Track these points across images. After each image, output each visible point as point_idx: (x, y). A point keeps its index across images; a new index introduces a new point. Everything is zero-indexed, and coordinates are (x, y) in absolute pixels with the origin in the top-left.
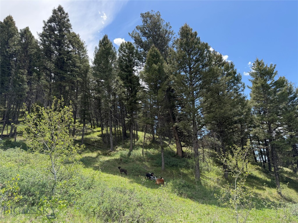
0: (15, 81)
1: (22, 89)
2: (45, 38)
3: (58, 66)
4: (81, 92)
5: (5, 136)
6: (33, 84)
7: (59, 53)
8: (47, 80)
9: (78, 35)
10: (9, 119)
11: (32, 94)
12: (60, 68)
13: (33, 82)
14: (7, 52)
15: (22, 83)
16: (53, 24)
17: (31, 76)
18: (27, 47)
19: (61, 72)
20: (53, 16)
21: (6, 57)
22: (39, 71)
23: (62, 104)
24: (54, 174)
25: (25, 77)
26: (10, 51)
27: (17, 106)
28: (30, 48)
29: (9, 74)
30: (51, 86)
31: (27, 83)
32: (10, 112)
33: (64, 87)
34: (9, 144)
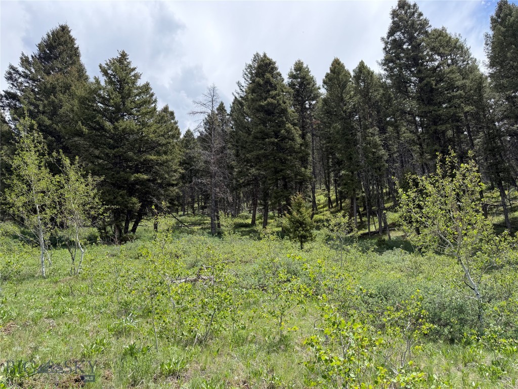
0: (365, 149)
1: (378, 157)
2: (391, 64)
3: (423, 100)
4: (478, 132)
5: (374, 233)
6: (390, 145)
7: (420, 78)
8: (411, 132)
9: (444, 29)
10: (372, 207)
11: (394, 161)
12: (428, 103)
13: (391, 142)
14: (345, 112)
15: (376, 148)
16: (398, 35)
17: (385, 133)
18: (368, 92)
19: (431, 108)
20: (394, 23)
21: (346, 119)
22: (396, 121)
23: (455, 163)
24: (474, 289)
25: (377, 139)
26: (348, 109)
27: (378, 186)
28: (372, 92)
29: (356, 143)
30: (420, 139)
31: (383, 146)
32: (371, 197)
33: (442, 133)
34: (384, 245)
